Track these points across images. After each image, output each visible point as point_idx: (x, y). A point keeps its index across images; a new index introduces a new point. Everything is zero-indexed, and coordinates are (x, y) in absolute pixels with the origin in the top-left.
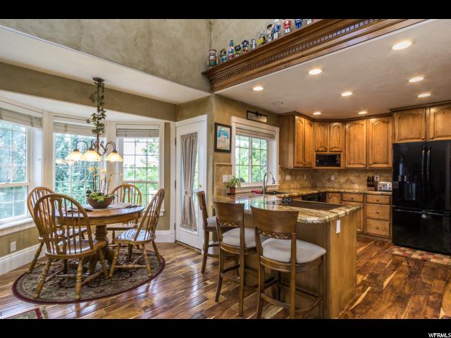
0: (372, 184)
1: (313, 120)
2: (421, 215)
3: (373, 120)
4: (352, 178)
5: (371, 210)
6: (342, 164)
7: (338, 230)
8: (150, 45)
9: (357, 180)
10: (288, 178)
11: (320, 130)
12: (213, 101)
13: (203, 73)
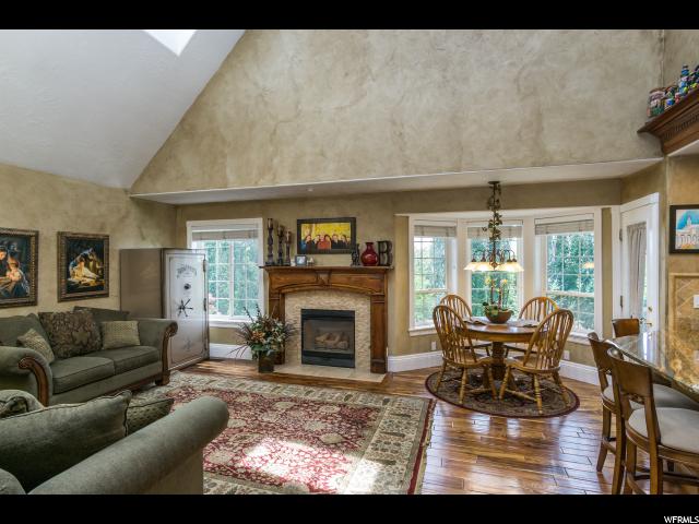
13: (640, 132)
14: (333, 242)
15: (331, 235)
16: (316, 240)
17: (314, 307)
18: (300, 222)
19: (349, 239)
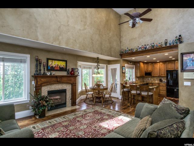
0: (161, 81)
1: (144, 63)
2: (174, 89)
3: (161, 63)
4: (155, 79)
5: (161, 88)
6: (152, 75)
7: (155, 90)
8: (111, 50)
9: (157, 80)
10: (137, 79)
11: (146, 65)
12: (122, 61)
13: (120, 55)
14: (60, 67)
15: (59, 65)
16: (54, 66)
17: (53, 90)
18: (48, 59)
19: (65, 67)
